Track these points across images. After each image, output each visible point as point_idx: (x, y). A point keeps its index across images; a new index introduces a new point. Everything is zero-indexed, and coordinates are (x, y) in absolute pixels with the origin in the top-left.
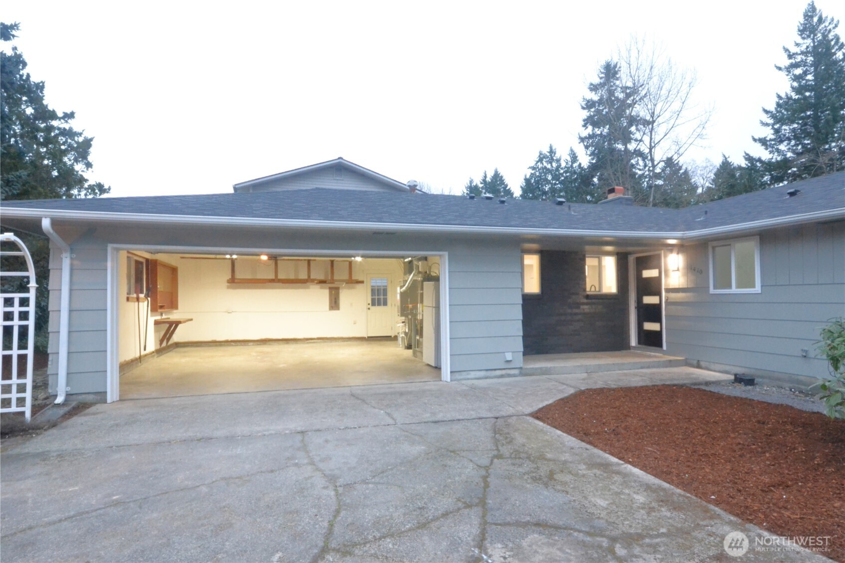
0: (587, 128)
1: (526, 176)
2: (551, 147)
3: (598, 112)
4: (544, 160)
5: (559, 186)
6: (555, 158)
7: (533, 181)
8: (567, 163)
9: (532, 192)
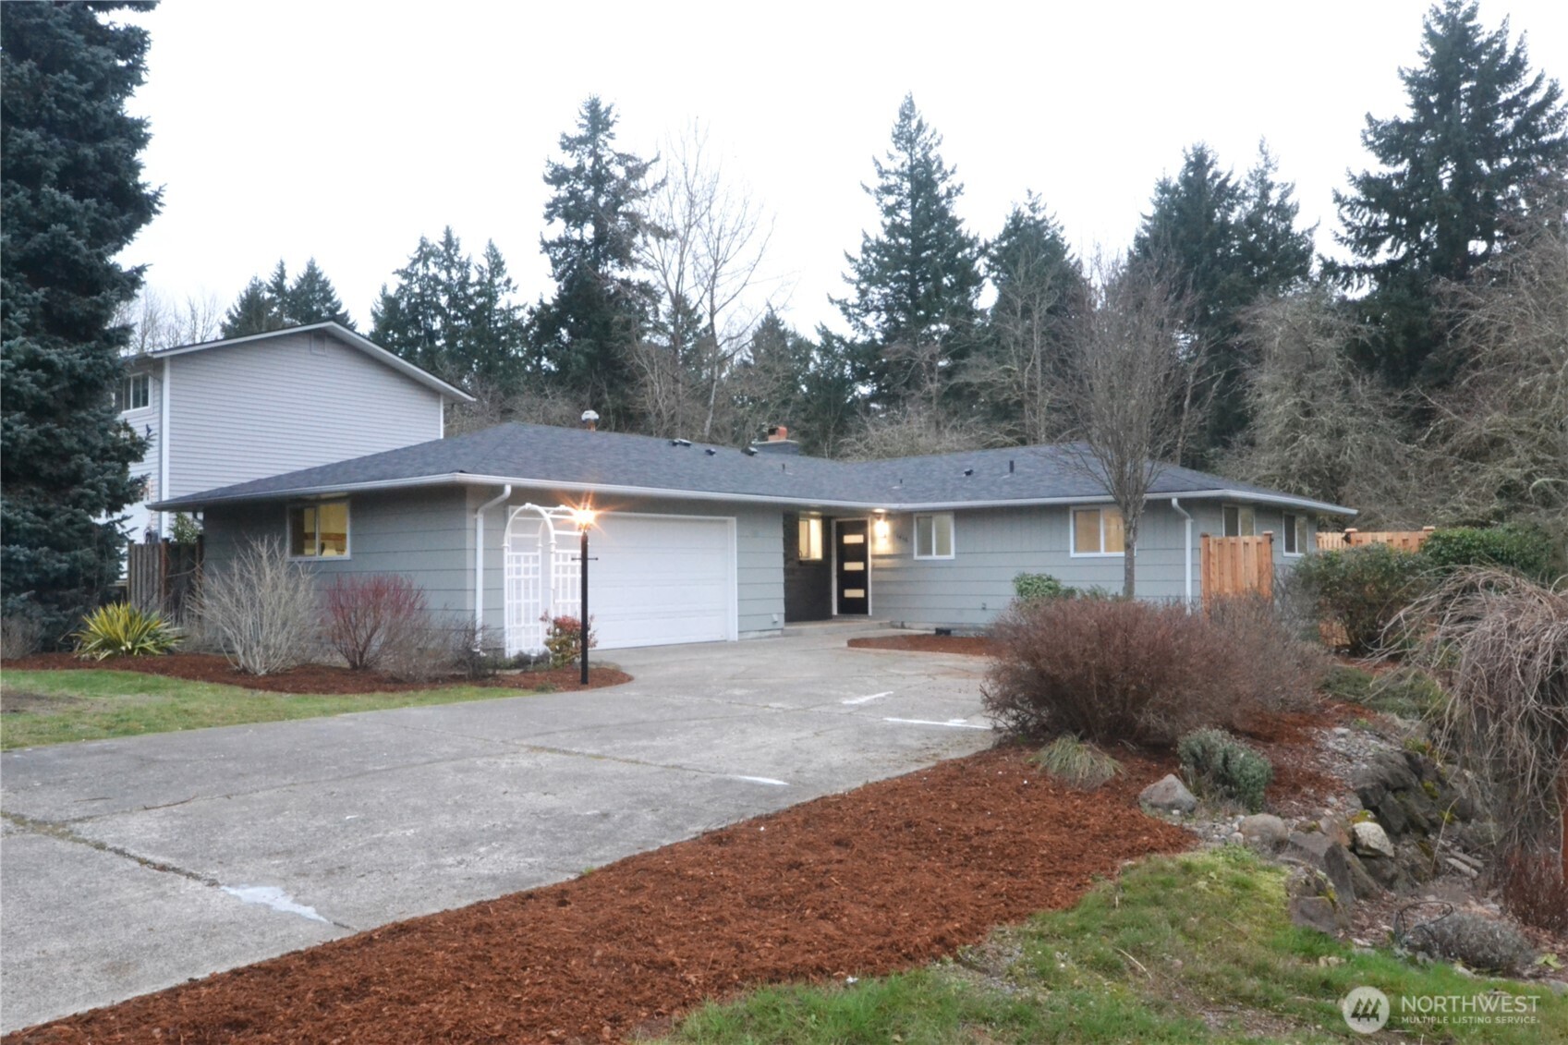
0: (552, 221)
1: (384, 289)
2: (448, 233)
3: (574, 194)
4: (432, 259)
5: (463, 322)
6: (456, 259)
7: (403, 304)
8: (481, 273)
9: (401, 329)
